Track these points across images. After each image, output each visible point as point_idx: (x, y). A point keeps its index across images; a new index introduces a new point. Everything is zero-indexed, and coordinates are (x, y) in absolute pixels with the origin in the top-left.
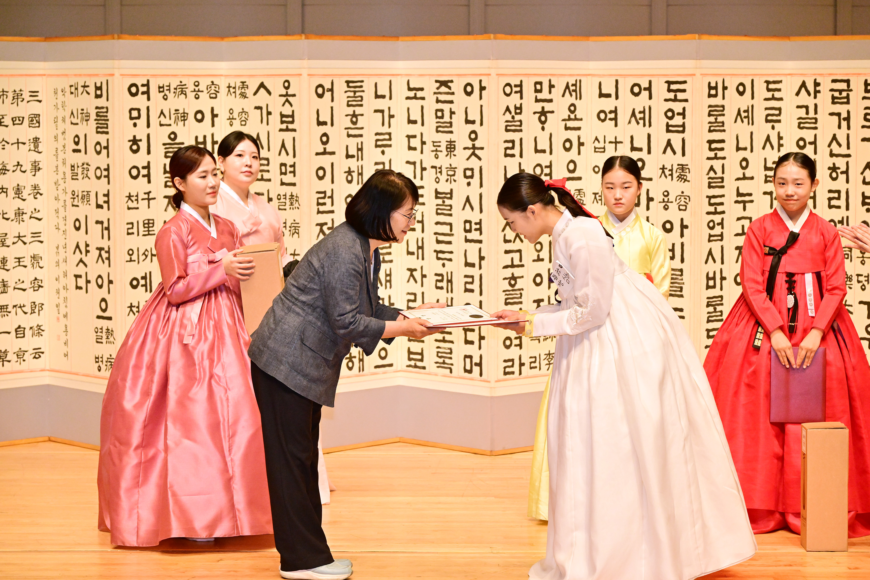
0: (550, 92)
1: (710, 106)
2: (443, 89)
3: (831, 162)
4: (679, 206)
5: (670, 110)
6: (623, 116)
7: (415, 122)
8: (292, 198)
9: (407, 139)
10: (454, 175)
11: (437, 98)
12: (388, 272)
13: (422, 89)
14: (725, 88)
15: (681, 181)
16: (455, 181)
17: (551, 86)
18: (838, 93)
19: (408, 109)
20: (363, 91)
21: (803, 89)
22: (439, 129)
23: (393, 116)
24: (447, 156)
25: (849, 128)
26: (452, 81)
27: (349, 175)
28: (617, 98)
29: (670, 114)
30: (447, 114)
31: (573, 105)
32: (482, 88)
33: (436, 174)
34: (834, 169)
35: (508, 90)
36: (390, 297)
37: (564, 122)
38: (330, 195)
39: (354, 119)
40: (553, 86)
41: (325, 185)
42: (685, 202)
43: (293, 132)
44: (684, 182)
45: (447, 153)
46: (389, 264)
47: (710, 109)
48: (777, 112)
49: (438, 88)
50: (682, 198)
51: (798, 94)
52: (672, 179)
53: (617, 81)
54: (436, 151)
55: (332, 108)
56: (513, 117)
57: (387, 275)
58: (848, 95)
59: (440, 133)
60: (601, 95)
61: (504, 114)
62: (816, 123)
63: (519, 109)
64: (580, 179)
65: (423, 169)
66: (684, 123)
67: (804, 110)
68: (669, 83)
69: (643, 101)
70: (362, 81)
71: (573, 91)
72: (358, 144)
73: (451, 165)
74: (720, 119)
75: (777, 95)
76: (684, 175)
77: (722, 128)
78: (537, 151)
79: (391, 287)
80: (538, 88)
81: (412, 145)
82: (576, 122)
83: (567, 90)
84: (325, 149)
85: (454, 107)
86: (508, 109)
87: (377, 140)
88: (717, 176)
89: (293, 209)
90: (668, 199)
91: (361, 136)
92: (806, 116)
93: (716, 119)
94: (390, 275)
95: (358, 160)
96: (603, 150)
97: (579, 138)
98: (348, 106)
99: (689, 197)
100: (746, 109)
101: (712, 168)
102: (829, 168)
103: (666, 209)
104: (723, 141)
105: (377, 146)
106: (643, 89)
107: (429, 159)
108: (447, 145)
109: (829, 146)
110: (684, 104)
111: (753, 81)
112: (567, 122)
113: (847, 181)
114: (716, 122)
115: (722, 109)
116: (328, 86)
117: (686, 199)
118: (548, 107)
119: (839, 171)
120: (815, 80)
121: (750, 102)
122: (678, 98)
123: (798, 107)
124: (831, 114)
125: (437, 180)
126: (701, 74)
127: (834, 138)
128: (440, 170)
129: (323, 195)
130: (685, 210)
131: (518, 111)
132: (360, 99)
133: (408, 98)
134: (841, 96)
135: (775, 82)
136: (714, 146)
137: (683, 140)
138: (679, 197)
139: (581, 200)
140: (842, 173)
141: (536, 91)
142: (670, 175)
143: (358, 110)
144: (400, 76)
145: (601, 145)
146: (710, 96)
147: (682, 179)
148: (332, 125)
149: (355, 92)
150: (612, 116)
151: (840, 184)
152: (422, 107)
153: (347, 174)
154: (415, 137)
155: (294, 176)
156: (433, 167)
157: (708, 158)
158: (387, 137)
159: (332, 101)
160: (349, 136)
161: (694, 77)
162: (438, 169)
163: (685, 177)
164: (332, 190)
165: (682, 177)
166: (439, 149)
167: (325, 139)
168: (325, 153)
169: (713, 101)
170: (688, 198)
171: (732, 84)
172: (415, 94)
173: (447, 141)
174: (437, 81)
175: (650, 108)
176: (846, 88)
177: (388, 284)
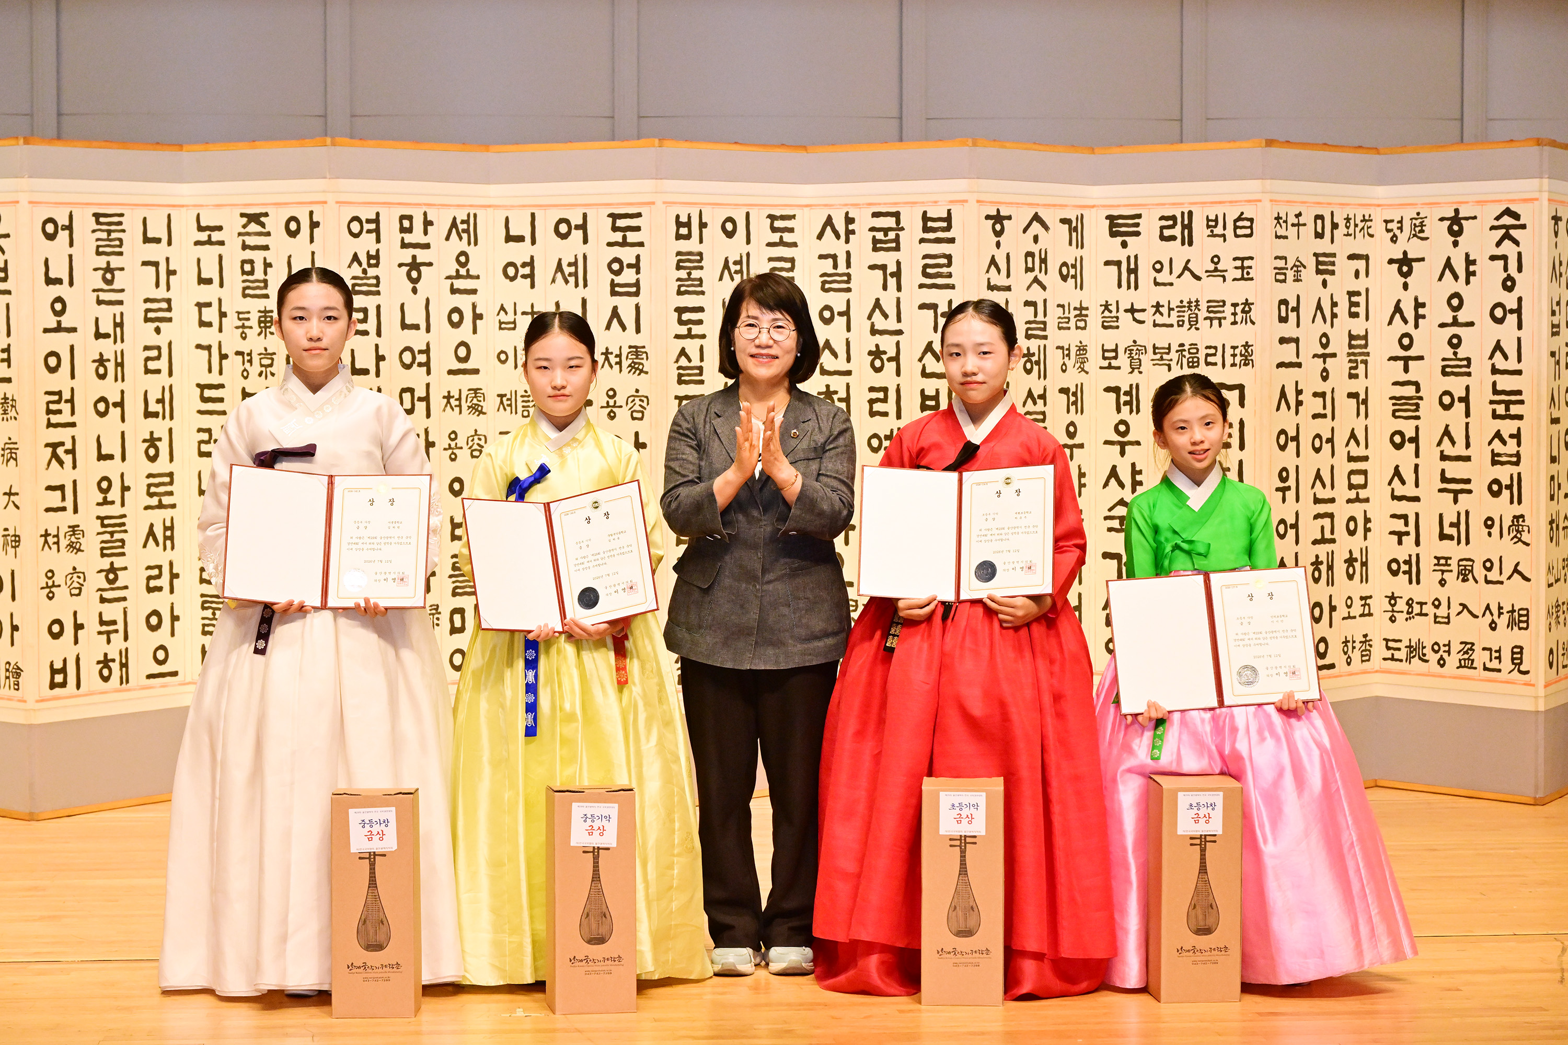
0: (426, 233)
1: (679, 254)
2: (253, 227)
3: (871, 342)
4: (632, 412)
5: (616, 260)
6: (544, 271)
7: (209, 281)
8: (5, 403)
9: (197, 308)
10: (271, 365)
11: (244, 241)
12: (168, 524)
13: (220, 228)
14: (703, 225)
15: (634, 373)
16: (273, 374)
17: (427, 223)
18: (882, 233)
19: (199, 260)
20: (124, 231)
21: (829, 228)
22: (247, 292)
23: (174, 273)
24: (259, 334)
25: (899, 289)
26: (266, 215)
27: (99, 365)
28: (533, 242)
29: (616, 266)
30: (259, 267)
31: (463, 253)
32: (314, 225)
33: (244, 364)
34: (877, 353)
35: (355, 227)
36: (171, 564)
37: (449, 281)
38: (69, 397)
39: (109, 276)
40: (431, 223)
41: (60, 381)
42: (640, 405)
43: (7, 296)
44: (639, 374)
45: (260, 330)
46: (169, 510)
47: (679, 257)
48: (788, 265)
49: (244, 226)
50: (637, 399)
51: (820, 236)
52: (621, 371)
53: (533, 215)
54: (243, 326)
55: (70, 256)
56: (365, 271)
57: (166, 528)
58: (897, 236)
59: (248, 299)
60: (509, 238)
61: (349, 266)
62: (848, 282)
63: (374, 259)
64: (476, 371)
65: (223, 357)
66: (638, 280)
67: (830, 261)
68: (614, 217)
69: (573, 246)
70: (122, 215)
71: (464, 231)
72: (115, 315)
73: (266, 349)
74: (696, 274)
75: (787, 237)
76: (640, 364)
77: (699, 289)
78: (404, 326)
79: (173, 548)
80: (405, 224)
81: (205, 318)
82: (469, 280)
83: (454, 230)
84: (59, 323)
85: (270, 256)
86: (355, 258)
87: (147, 311)
88: (692, 364)
89: (7, 420)
90: (615, 402)
91: (120, 303)
92: (834, 271)
93: (689, 274)
94: (171, 528)
95: (115, 342)
96: (512, 326)
97: (474, 307)
98: (98, 253)
99: (647, 397)
100: (738, 259)
101: (683, 352)
102: (870, 353)
103: (612, 418)
104: (701, 309)
105: (147, 320)
106: (573, 227)
107: (231, 341)
108: (260, 317)
109: (870, 317)
110: (637, 250)
111: (748, 214)
112: (454, 281)
113: (898, 373)
114: (689, 279)
115: (698, 258)
116: (63, 221)
117: (643, 401)
118: (422, 256)
119: (885, 357)
120: (847, 213)
121: (745, 249)
122: (629, 240)
123: (821, 257)
124: (872, 267)
125: (245, 374)
126: (664, 203)
127: (877, 304)
128: (249, 358)
129: (56, 398)
130: (641, 419)
131: (373, 262)
132: (117, 243)
133: (197, 243)
134: (887, 238)
135: (783, 218)
136: (685, 316)
137: (637, 308)
138: (632, 398)
139: (479, 405)
140: (890, 360)
141: (403, 230)
142: (617, 363)
143: (115, 262)
144: (185, 209)
145: (510, 318)
146: (679, 237)
147: (637, 369)
148: (71, 284)
149: (109, 232)
150: (527, 270)
151: (887, 378)
152: (220, 257)
153: (97, 364)
154: (209, 305)
155: (9, 366)
156: (238, 353)
157: (678, 337)
158: (164, 305)
159: (71, 245)
160: (100, 302)
161: (652, 206)
162: (245, 355)
163: (641, 367)
164: (72, 389)
165: (637, 366)
166: (247, 323)
167: (59, 306)
168: (59, 329)
169: (684, 245)
170: (645, 400)
171: (714, 220)
172: (210, 236)
173: (260, 311)
174: (242, 215)
175: (585, 257)
176: (894, 226)
177: (168, 543)
